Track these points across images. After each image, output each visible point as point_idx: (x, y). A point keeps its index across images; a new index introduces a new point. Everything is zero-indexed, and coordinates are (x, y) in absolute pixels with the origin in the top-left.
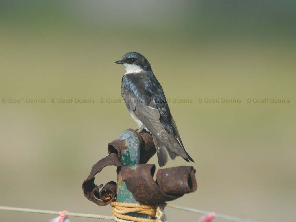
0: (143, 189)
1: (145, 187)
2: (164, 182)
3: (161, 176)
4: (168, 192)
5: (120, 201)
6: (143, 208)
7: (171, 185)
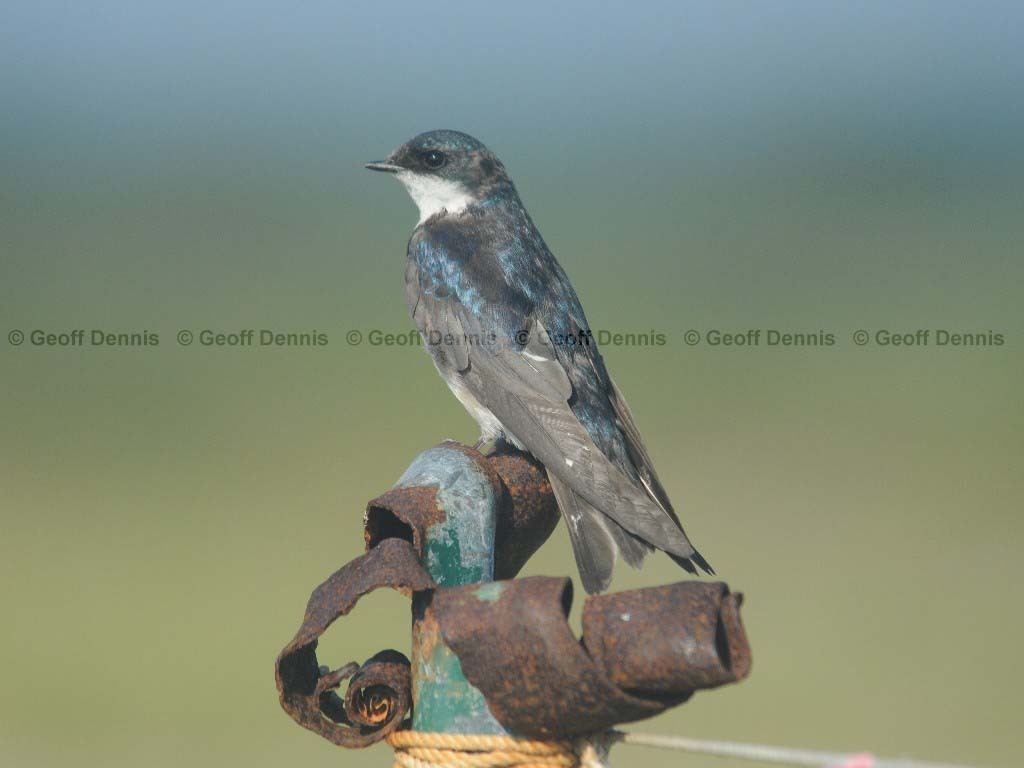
0: (532, 678)
1: (537, 668)
2: (616, 644)
3: (601, 625)
4: (632, 685)
5: (427, 728)
6: (528, 754)
7: (647, 655)
